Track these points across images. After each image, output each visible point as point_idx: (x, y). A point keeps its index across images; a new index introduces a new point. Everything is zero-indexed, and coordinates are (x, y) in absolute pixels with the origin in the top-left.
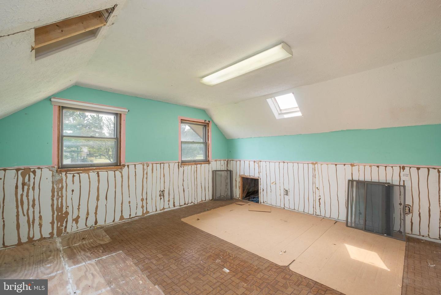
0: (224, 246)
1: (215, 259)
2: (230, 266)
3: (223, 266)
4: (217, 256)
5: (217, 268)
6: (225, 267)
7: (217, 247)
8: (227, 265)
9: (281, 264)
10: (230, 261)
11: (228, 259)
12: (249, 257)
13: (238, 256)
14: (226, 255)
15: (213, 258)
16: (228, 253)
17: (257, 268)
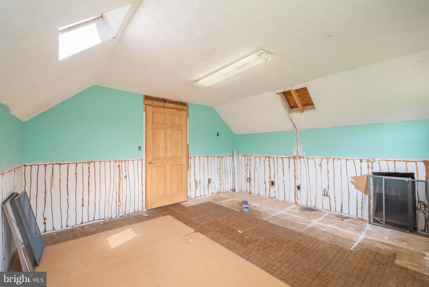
0: (245, 252)
1: (250, 239)
2: (238, 234)
3: (243, 234)
4: (249, 241)
5: (247, 233)
6: (241, 233)
7: (251, 250)
8: (240, 235)
9: (199, 234)
10: (238, 237)
11: (239, 238)
12: (220, 240)
13: (230, 240)
14: (241, 242)
15: (252, 240)
16: (239, 244)
17: (218, 232)
